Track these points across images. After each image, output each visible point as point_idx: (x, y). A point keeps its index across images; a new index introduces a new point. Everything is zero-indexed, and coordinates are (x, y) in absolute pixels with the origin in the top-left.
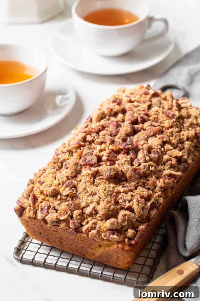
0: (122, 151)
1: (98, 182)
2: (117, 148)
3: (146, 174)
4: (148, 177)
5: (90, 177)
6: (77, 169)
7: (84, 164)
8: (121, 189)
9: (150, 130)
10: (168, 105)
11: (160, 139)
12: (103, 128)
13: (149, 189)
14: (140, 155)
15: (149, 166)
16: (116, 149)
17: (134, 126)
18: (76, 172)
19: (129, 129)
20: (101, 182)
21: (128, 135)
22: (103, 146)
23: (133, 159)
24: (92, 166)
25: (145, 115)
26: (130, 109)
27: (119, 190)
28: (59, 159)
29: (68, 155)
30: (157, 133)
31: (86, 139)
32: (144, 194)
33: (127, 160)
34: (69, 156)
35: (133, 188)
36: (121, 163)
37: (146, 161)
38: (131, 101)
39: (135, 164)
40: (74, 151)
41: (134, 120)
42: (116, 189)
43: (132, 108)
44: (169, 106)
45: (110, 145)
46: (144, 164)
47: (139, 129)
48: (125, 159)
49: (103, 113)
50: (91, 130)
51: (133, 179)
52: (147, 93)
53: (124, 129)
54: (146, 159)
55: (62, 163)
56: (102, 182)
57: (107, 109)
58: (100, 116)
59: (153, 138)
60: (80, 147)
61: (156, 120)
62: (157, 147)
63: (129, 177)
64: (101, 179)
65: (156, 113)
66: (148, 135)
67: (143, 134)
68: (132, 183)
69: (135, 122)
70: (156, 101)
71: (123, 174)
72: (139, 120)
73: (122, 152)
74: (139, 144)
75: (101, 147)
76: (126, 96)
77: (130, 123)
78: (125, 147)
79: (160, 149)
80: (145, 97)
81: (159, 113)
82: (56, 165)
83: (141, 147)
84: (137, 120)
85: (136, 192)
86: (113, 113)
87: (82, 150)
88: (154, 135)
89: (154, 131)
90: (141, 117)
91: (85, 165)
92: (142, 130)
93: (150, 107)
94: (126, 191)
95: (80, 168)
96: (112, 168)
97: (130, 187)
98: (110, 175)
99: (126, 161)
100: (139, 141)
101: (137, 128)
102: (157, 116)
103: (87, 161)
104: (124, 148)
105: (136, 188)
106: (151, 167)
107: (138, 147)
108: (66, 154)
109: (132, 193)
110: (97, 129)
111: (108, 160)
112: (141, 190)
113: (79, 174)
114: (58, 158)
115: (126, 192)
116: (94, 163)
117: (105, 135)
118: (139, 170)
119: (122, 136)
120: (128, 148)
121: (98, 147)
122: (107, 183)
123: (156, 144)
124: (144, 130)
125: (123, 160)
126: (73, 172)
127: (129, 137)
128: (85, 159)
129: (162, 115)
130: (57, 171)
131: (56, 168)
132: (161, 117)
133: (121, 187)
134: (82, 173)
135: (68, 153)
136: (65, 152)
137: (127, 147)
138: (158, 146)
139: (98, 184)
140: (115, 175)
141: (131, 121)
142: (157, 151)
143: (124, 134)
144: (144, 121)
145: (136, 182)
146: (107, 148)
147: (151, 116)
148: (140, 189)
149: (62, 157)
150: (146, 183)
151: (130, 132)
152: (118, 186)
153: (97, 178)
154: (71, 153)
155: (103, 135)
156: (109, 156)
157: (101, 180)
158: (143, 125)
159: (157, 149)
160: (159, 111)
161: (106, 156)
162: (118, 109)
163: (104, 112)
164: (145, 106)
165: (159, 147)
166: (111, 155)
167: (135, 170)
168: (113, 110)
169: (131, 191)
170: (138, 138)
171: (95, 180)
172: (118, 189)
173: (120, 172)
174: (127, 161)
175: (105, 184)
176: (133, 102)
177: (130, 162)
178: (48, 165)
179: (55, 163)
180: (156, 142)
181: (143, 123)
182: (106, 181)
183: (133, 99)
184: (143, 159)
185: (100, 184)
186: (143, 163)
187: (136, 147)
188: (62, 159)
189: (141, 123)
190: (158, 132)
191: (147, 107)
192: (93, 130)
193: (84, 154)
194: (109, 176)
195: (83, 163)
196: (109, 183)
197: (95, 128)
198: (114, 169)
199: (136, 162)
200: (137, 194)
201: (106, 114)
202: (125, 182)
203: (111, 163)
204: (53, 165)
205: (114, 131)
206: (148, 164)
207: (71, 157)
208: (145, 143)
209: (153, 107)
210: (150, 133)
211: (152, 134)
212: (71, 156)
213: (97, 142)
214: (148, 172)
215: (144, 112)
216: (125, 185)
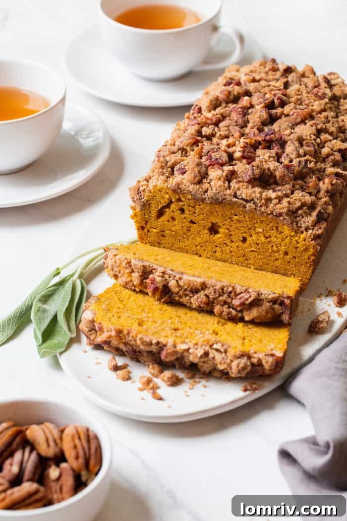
0: (261, 145)
1: (237, 186)
2: (253, 141)
3: (303, 174)
4: (306, 177)
5: (222, 180)
6: (202, 172)
7: (209, 163)
8: (271, 194)
9: (295, 115)
10: (313, 81)
11: (312, 126)
12: (224, 117)
13: (310, 194)
14: (290, 148)
15: (306, 161)
16: (251, 142)
17: (270, 111)
18: (200, 176)
19: (265, 115)
20: (241, 186)
21: (264, 123)
22: (231, 140)
23: (280, 154)
24: (222, 165)
25: (283, 95)
26: (257, 91)
27: (269, 196)
28: (167, 162)
29: (180, 156)
30: (306, 119)
31: (202, 133)
32: (307, 200)
33: (271, 155)
34: (182, 156)
35: (289, 192)
36: (264, 160)
37: (299, 156)
38: (254, 80)
39: (285, 160)
40: (188, 148)
41: (268, 102)
42: (264, 194)
43: (259, 88)
44: (315, 82)
45: (240, 138)
46: (298, 159)
47: (278, 114)
48: (267, 155)
49: (217, 99)
50: (206, 122)
51: (287, 179)
52: (276, 68)
53: (258, 115)
54: (300, 153)
55: (172, 168)
56: (243, 186)
57: (221, 92)
58: (213, 102)
59: (302, 126)
60: (196, 143)
61: (299, 102)
62: (311, 137)
63: (280, 176)
64: (240, 182)
65: (297, 92)
66: (293, 123)
67: (286, 121)
68: (286, 186)
69: (270, 106)
70: (294, 78)
71: (272, 175)
72: (276, 101)
73: (260, 147)
74: (284, 135)
75: (227, 141)
76: (246, 74)
77: (263, 107)
78: (265, 138)
79: (315, 140)
80: (274, 75)
81: (302, 93)
82: (164, 171)
83: (287, 138)
84: (273, 102)
85: (294, 197)
86: (232, 97)
87: (200, 147)
88: (303, 122)
89: (302, 116)
90: (279, 98)
91: (211, 165)
92: (283, 116)
93: (286, 85)
94: (279, 196)
95: (204, 169)
96: (254, 165)
97: (285, 191)
98: (254, 175)
99: (270, 157)
100: (282, 131)
101: (275, 114)
102: (300, 97)
103: (213, 160)
104: (264, 140)
105: (292, 193)
106: (310, 163)
107: (283, 138)
108: (177, 154)
109: (289, 199)
110: (214, 119)
111: (243, 157)
112: (300, 195)
113: (204, 178)
114: (166, 160)
115: (280, 199)
116: (224, 161)
117: (228, 126)
118: (293, 168)
119: (256, 125)
120: (271, 139)
121: (224, 142)
122: (250, 186)
123: (308, 134)
124: (287, 115)
125: (265, 156)
126: (196, 176)
127: (266, 125)
128: (210, 157)
129: (307, 95)
130: (167, 178)
131: (166, 174)
132: (306, 99)
133: (271, 191)
134: (209, 177)
135: (180, 152)
136: (175, 151)
137: (268, 138)
138: (312, 135)
139: (236, 189)
140: (260, 175)
141: (265, 103)
142: (312, 143)
143: (259, 121)
144: (283, 104)
145: (292, 184)
146: (237, 142)
147: (292, 97)
148: (298, 194)
149: (172, 159)
150: (304, 186)
151: (267, 119)
152: (267, 191)
153: (234, 181)
154: (184, 152)
155: (226, 127)
156: (244, 152)
157: (241, 184)
158: (283, 109)
159: (311, 140)
160: (301, 91)
161: (239, 151)
162: (240, 91)
163: (218, 97)
164: (280, 84)
165: (313, 137)
166: (247, 151)
167: (288, 167)
168: (232, 93)
169: (287, 196)
170: (280, 127)
171: (231, 184)
172: (267, 195)
173: (267, 171)
174: (272, 157)
175: (247, 188)
176: (258, 81)
177: (276, 158)
178: (153, 172)
179: (162, 168)
180: (308, 130)
181: (283, 107)
182: (247, 184)
183: (257, 78)
184: (295, 153)
185: (240, 190)
186: (296, 158)
187: (279, 139)
188: (172, 161)
189: (279, 107)
190: (308, 117)
191: (283, 85)
192: (209, 122)
193: (205, 151)
194: (252, 176)
195: (207, 163)
196: (253, 187)
197: (212, 117)
198: (258, 167)
199: (285, 158)
200: (296, 200)
201: (222, 100)
202: (275, 186)
203: (248, 161)
204: (161, 170)
205: (240, 120)
206: (303, 159)
207: (185, 158)
208: (292, 133)
209: (290, 85)
210: (296, 119)
211: (299, 120)
212: (184, 156)
213: (220, 135)
214: (305, 170)
215: (281, 92)
216: (277, 189)
